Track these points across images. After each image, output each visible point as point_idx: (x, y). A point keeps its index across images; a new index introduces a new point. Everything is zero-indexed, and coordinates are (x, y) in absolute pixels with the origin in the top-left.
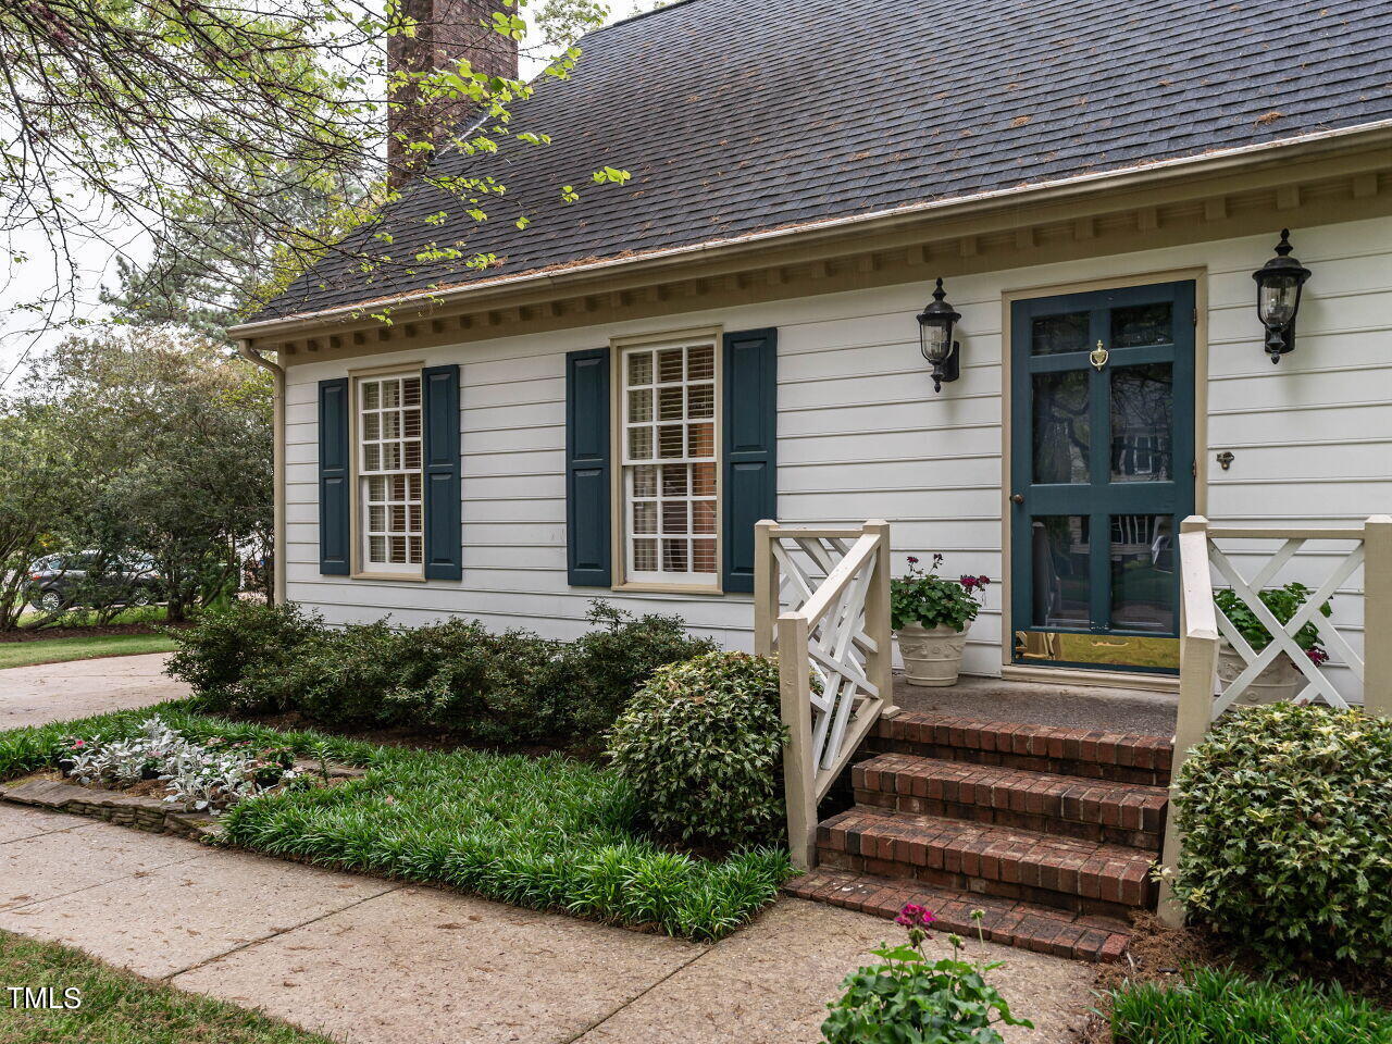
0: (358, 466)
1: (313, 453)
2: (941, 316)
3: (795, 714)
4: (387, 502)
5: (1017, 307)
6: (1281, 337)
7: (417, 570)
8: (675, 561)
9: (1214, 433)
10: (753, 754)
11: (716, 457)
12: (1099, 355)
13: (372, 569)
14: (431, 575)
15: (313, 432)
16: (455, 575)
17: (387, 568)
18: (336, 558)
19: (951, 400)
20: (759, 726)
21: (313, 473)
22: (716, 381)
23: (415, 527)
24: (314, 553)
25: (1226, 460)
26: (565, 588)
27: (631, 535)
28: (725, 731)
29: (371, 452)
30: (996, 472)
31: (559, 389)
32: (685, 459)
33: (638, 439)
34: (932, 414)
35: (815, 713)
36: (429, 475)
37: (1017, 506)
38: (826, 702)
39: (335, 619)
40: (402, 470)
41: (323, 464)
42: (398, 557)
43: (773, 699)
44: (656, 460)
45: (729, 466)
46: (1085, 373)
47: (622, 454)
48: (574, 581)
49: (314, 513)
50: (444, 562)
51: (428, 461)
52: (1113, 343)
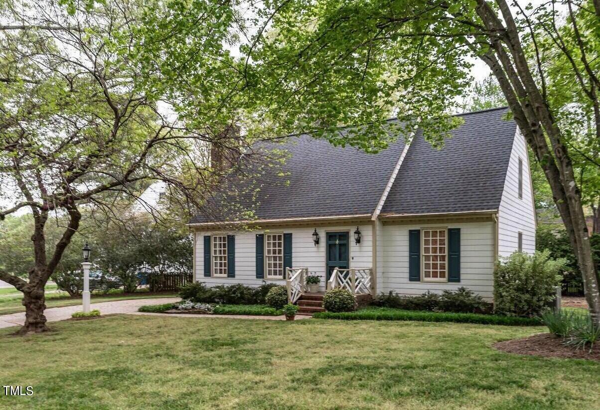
0: (213, 254)
1: (203, 251)
2: (316, 234)
3: (289, 294)
4: (219, 262)
5: (327, 233)
6: (358, 241)
7: (226, 275)
8: (275, 274)
9: (351, 254)
10: (284, 298)
11: (282, 255)
12: (337, 242)
13: (215, 275)
14: (229, 276)
15: (203, 247)
16: (233, 276)
17: (218, 275)
18: (207, 273)
19: (318, 247)
20: (284, 294)
21: (203, 255)
22: (282, 241)
23: (225, 266)
24: (203, 272)
25: (353, 258)
26: (256, 279)
27: (267, 269)
28: (280, 295)
29: (215, 251)
30: (324, 259)
31: (254, 241)
32: (277, 255)
33: (269, 252)
34: (315, 249)
35: (292, 293)
36: (228, 256)
37: (327, 265)
38: (294, 292)
39: (208, 286)
40: (222, 255)
41: (205, 253)
42: (221, 273)
43: (286, 291)
44: (272, 255)
45: (284, 256)
46: (335, 244)
47: (266, 254)
48: (257, 277)
49: (203, 263)
50: (231, 274)
51: (228, 253)
52: (339, 240)
